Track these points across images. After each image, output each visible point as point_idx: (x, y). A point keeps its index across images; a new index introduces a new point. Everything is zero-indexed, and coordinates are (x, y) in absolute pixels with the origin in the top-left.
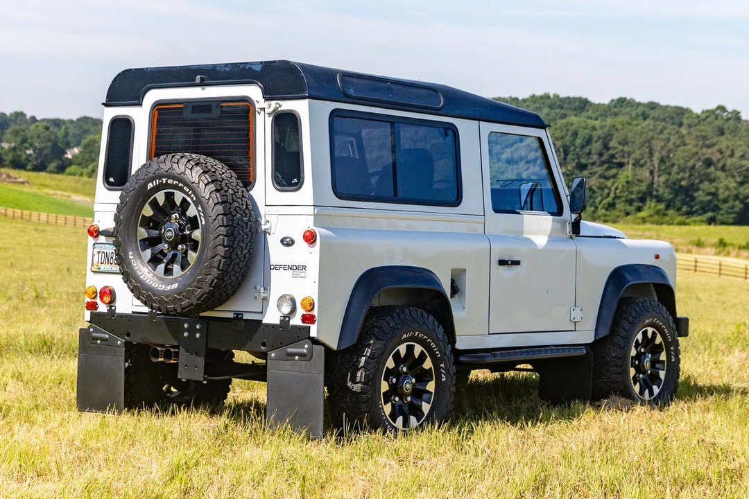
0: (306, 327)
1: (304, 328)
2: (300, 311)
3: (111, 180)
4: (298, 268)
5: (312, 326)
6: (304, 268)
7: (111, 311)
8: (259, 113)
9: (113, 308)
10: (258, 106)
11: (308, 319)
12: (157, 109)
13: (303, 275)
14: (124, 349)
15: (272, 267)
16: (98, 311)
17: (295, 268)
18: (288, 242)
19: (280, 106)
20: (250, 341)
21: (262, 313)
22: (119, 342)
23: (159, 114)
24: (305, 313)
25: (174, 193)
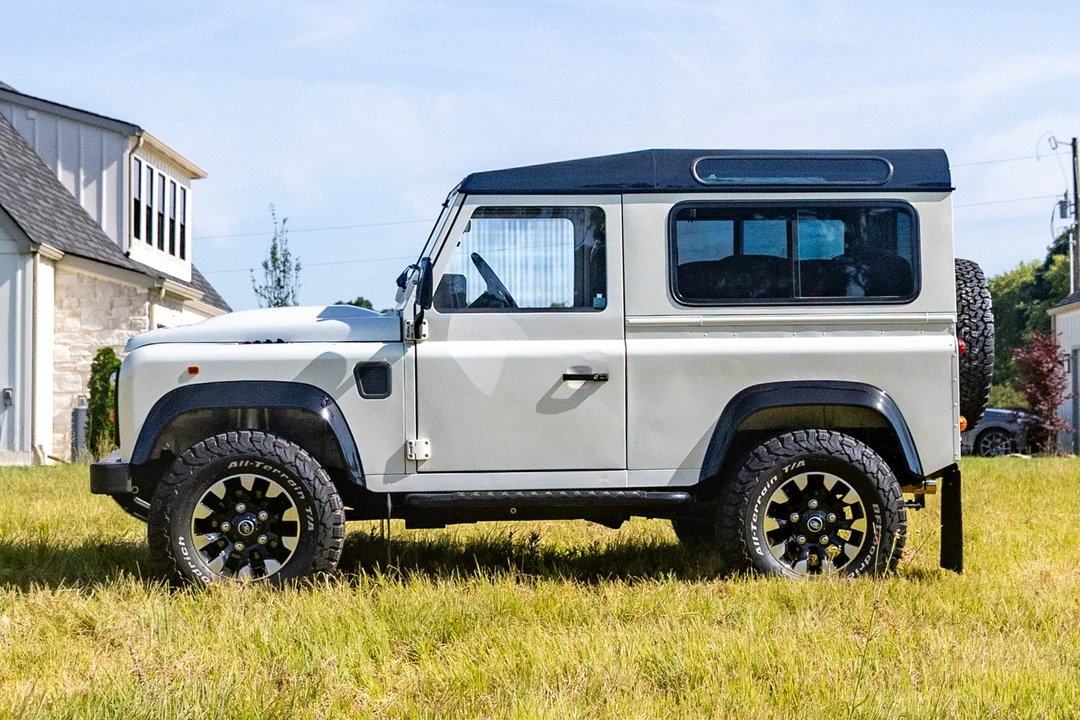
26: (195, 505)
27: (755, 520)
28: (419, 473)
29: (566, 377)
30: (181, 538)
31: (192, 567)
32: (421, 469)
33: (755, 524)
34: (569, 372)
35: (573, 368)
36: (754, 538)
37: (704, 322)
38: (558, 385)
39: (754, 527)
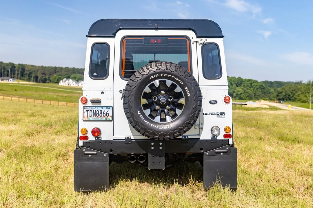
0: (227, 140)
1: (225, 140)
2: (223, 133)
3: (95, 74)
4: (220, 114)
5: (229, 139)
6: (224, 113)
7: (98, 140)
8: (193, 43)
9: (100, 138)
10: (192, 40)
11: (227, 136)
12: (126, 40)
13: (223, 117)
14: (108, 158)
15: (205, 114)
16: (88, 140)
17: (218, 114)
18: (213, 102)
19: (206, 40)
20: (193, 147)
21: (199, 135)
22: (105, 155)
23: (127, 42)
24: (225, 133)
25: (166, 81)
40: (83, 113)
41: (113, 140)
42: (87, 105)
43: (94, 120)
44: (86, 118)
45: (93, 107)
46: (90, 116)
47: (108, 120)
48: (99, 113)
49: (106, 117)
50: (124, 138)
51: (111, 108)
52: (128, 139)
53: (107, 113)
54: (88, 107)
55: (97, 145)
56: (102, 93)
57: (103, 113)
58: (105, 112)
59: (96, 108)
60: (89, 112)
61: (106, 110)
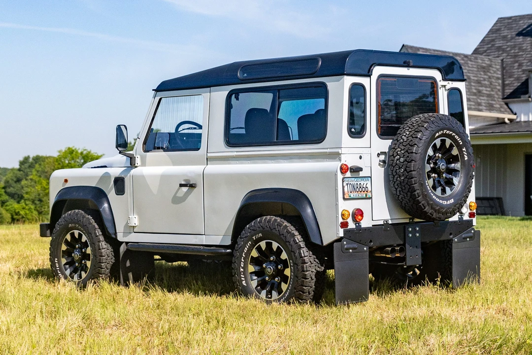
0: (471, 220)
1: (469, 221)
3: (353, 130)
5: (473, 219)
7: (359, 227)
8: (440, 89)
9: (360, 225)
10: (439, 84)
11: (472, 215)
14: (368, 253)
16: (348, 228)
20: (444, 233)
22: (365, 249)
24: (470, 211)
26: (62, 244)
27: (242, 266)
28: (135, 232)
29: (181, 185)
30: (56, 259)
31: (59, 272)
32: (135, 230)
33: (242, 268)
34: (183, 183)
35: (185, 180)
36: (242, 276)
37: (236, 155)
38: (178, 189)
39: (242, 270)
40: (343, 187)
41: (373, 226)
42: (346, 176)
43: (355, 197)
44: (347, 195)
45: (352, 179)
46: (351, 192)
47: (368, 196)
48: (359, 187)
49: (365, 192)
50: (382, 223)
51: (369, 179)
52: (386, 224)
53: (366, 187)
54: (348, 179)
55: (357, 234)
56: (361, 158)
57: (363, 187)
58: (365, 186)
59: (356, 180)
60: (349, 185)
61: (365, 183)
